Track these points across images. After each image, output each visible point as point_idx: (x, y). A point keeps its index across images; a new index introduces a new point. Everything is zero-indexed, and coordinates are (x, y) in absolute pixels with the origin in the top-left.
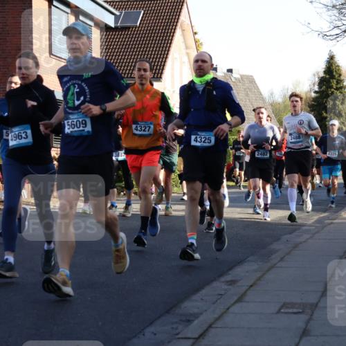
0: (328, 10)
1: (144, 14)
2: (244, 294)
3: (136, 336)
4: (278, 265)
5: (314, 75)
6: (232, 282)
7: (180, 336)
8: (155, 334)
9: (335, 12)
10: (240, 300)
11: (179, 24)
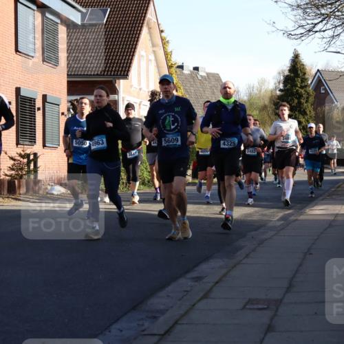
0: (293, 10)
1: (110, 12)
2: (210, 290)
3: (102, 333)
4: (244, 261)
5: (279, 73)
6: (198, 279)
7: (145, 333)
8: (121, 331)
9: (300, 11)
10: (205, 296)
11: (146, 22)
